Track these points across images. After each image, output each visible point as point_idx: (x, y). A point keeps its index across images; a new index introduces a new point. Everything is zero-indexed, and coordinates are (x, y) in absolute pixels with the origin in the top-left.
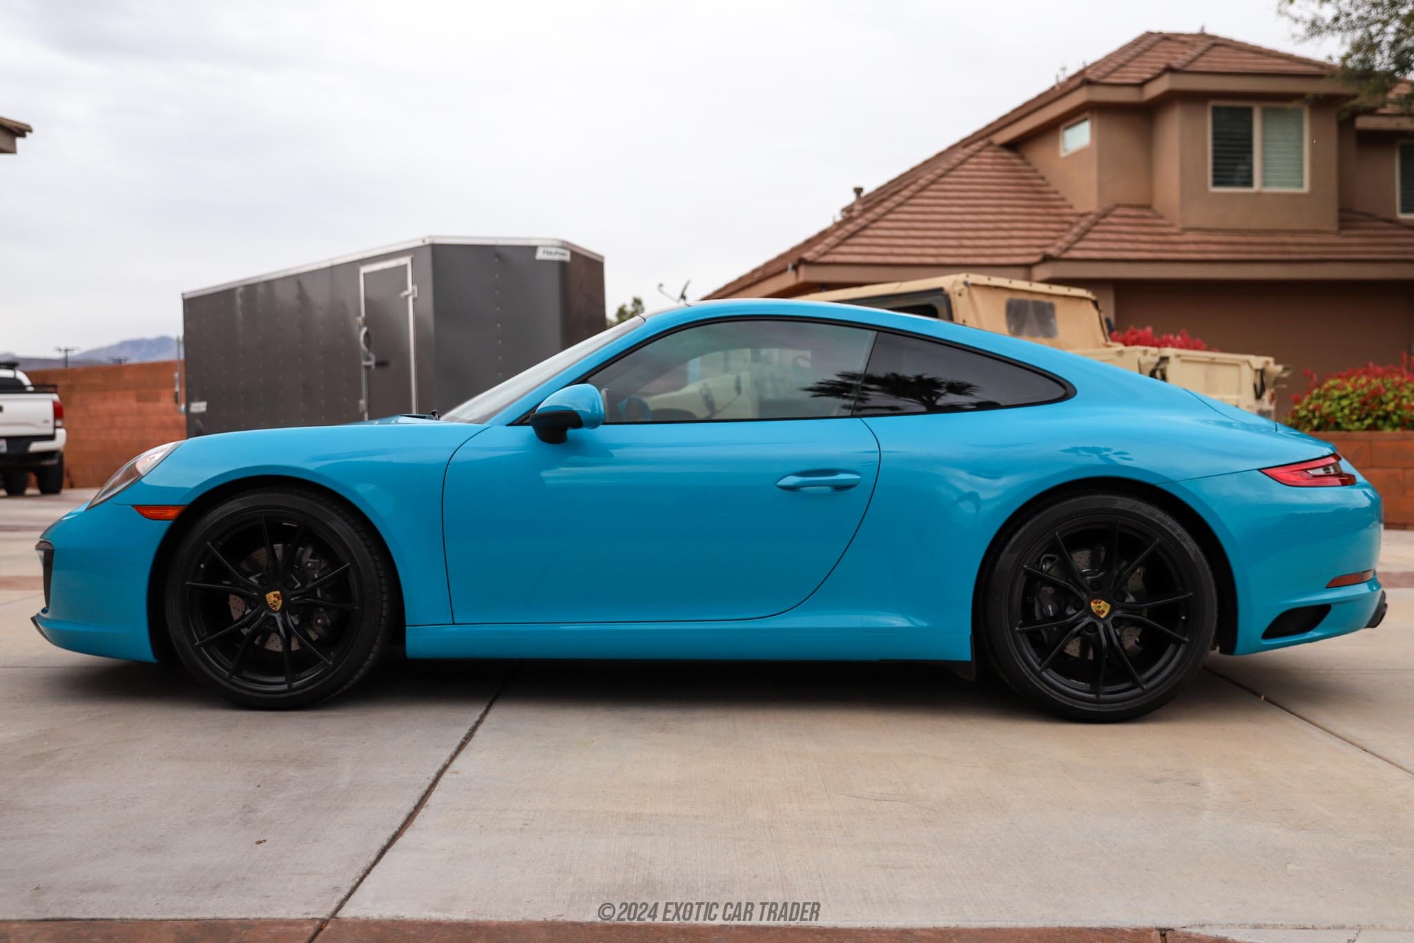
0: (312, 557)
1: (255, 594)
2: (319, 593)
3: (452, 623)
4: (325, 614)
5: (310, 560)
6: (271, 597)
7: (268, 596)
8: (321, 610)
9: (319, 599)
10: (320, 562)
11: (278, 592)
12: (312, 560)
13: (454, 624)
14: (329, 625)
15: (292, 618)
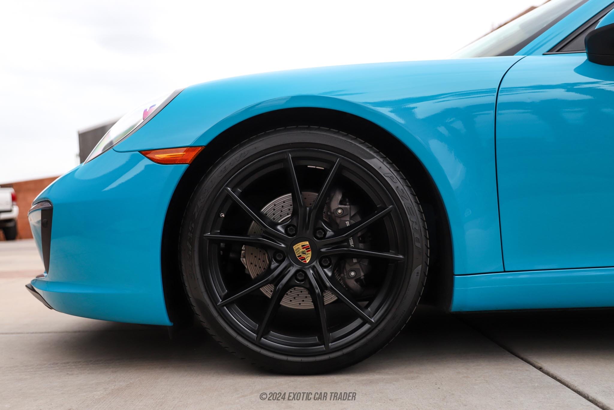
0: (341, 203)
1: (283, 245)
2: (351, 243)
3: (503, 270)
4: (358, 266)
5: (340, 206)
6: (299, 248)
7: (295, 247)
8: (355, 261)
9: (352, 248)
10: (350, 208)
11: (307, 243)
12: (342, 206)
13: (505, 272)
14: (362, 277)
15: (325, 270)
